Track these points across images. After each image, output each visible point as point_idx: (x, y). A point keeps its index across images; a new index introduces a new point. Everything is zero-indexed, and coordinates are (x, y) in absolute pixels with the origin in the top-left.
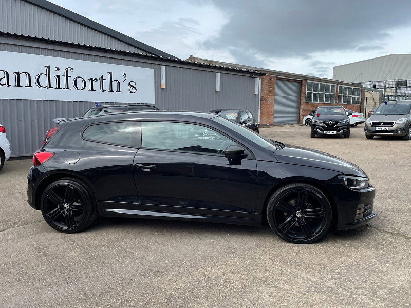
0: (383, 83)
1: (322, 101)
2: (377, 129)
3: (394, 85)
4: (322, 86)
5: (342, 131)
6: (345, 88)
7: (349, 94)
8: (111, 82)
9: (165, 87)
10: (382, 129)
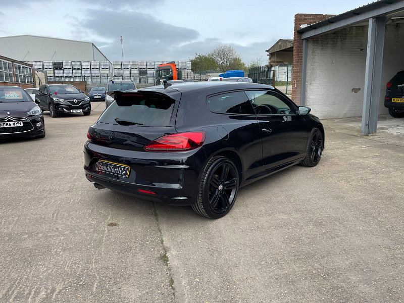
0: (41, 63)
1: (3, 80)
3: (52, 67)
4: (0, 62)
5: (87, 108)
6: (23, 67)
7: (24, 73)
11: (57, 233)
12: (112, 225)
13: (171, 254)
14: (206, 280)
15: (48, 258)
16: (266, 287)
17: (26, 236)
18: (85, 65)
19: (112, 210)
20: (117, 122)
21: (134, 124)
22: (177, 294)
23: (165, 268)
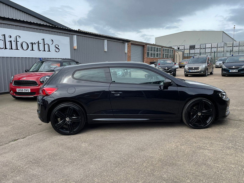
0: (183, 47)
1: (155, 57)
2: (191, 71)
3: (189, 48)
4: (155, 48)
5: (172, 73)
6: (166, 50)
7: (168, 53)
8: (44, 45)
9: (76, 48)
10: (194, 71)
18: (209, 46)
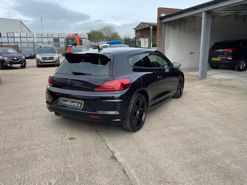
2: (46, 61)
5: (24, 64)
10: (49, 61)
11: (36, 146)
12: (71, 139)
13: (117, 155)
14: (145, 169)
15: (37, 163)
16: (182, 170)
17: (16, 150)
18: (17, 35)
19: (67, 130)
20: (73, 73)
21: (85, 74)
22: (130, 179)
23: (117, 164)
